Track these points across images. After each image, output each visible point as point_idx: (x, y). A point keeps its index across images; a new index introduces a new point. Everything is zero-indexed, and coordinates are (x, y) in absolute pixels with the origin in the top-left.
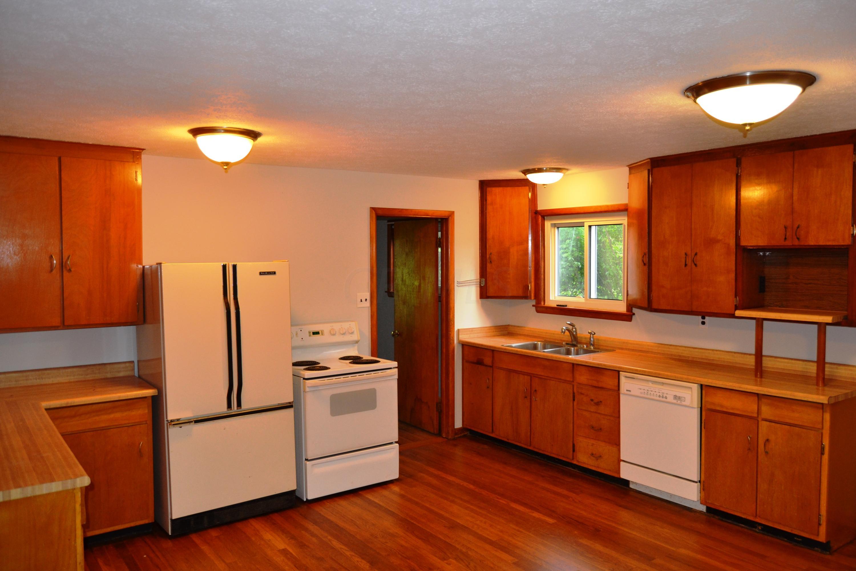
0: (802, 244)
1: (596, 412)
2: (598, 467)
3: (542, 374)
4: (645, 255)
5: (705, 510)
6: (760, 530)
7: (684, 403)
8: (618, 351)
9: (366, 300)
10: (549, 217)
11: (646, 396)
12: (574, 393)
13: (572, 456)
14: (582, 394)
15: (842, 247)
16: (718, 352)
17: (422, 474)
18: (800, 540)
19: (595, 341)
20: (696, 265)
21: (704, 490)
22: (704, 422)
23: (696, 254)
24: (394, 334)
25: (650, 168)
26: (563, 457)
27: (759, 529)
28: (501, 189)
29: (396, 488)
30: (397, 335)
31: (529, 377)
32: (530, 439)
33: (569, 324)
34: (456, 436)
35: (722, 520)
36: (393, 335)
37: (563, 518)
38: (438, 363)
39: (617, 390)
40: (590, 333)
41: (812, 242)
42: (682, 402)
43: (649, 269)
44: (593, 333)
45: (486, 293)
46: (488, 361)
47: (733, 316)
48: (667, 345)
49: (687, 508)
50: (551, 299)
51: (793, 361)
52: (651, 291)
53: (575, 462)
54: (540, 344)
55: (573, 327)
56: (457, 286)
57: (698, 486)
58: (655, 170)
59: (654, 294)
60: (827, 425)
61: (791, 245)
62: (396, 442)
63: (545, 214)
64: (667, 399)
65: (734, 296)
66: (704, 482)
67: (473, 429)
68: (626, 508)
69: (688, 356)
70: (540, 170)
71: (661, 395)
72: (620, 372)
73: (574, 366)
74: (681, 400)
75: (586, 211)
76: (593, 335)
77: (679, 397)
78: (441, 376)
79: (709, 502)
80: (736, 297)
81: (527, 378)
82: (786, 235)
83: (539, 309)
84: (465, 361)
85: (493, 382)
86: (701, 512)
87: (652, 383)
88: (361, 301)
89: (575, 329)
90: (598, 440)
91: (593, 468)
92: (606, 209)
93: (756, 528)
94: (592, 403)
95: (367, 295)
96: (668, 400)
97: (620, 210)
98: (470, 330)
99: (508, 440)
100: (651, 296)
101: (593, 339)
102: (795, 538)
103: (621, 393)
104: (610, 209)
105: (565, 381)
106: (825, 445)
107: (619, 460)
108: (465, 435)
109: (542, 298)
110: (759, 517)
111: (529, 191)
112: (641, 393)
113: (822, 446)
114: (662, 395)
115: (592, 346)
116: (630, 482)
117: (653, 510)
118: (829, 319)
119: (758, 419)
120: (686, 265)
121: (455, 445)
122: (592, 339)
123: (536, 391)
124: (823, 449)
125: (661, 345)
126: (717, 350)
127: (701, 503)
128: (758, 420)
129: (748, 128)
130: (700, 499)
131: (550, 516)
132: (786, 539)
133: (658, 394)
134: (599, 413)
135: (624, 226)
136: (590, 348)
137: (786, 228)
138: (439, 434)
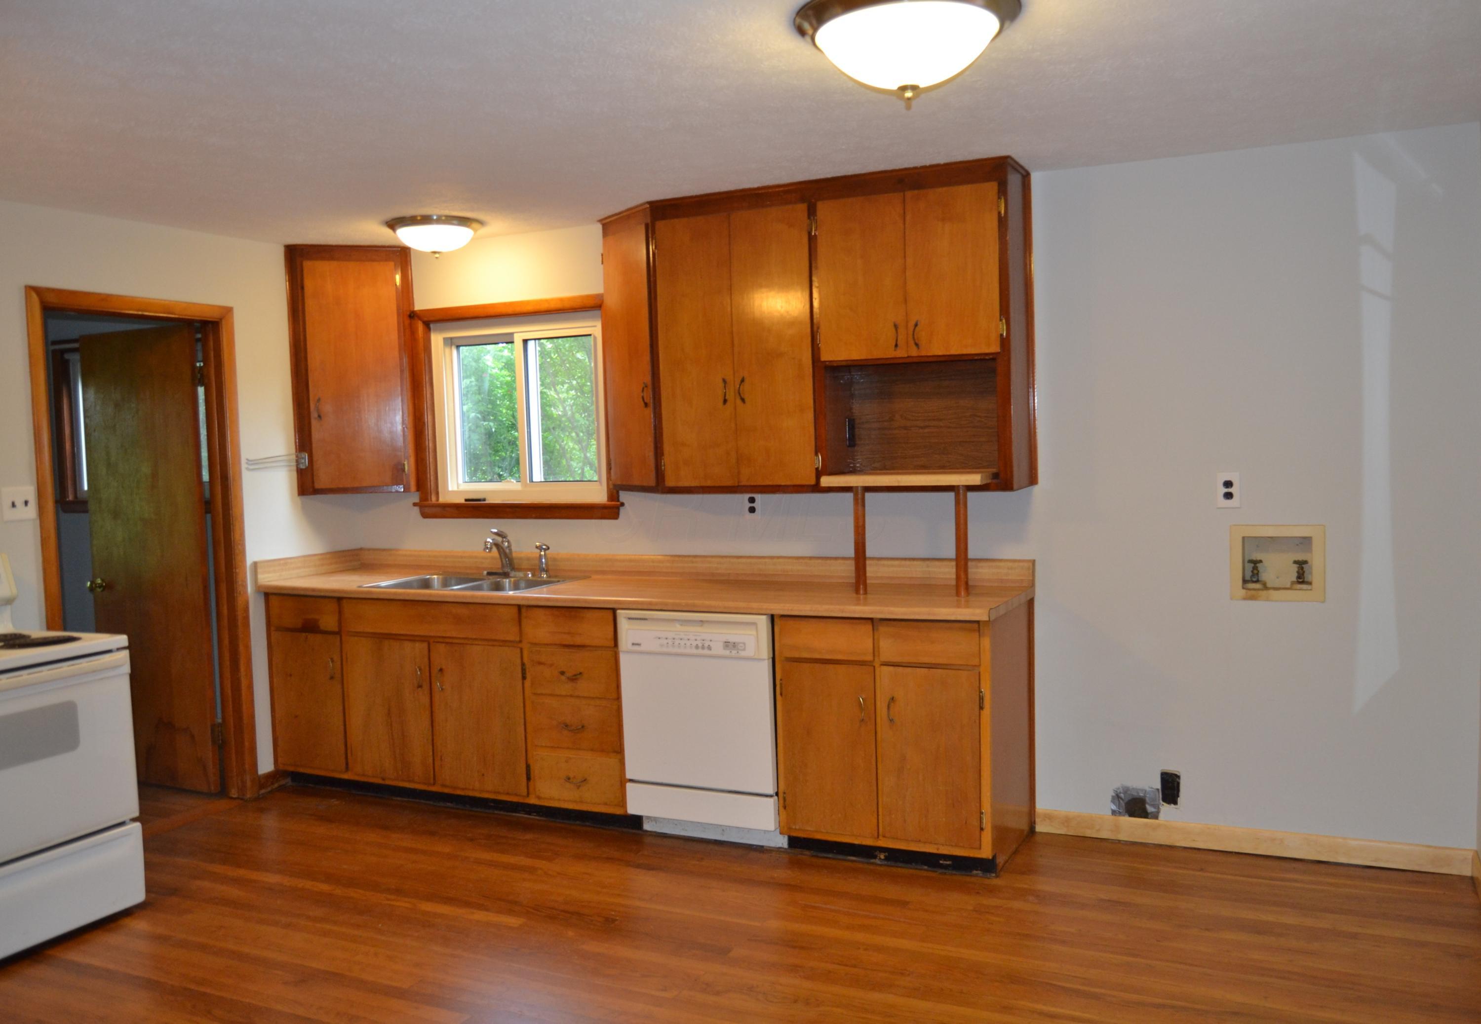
0: (924, 353)
1: (571, 696)
2: (581, 802)
3: (454, 634)
4: (646, 387)
5: (786, 845)
6: (883, 859)
7: (743, 654)
8: (594, 577)
9: (26, 503)
10: (439, 325)
11: (671, 650)
12: (523, 664)
13: (526, 790)
14: (540, 663)
15: (987, 358)
16: (781, 560)
17: (198, 883)
18: (948, 863)
19: (550, 563)
20: (743, 400)
21: (785, 807)
22: (781, 684)
23: (743, 381)
24: (94, 586)
25: (649, 221)
26: (508, 794)
27: (880, 859)
28: (334, 264)
29: (140, 925)
30: (101, 589)
31: (425, 645)
32: (434, 772)
33: (496, 534)
34: (263, 791)
35: (817, 857)
36: (92, 589)
37: (536, 910)
38: (210, 639)
39: (613, 645)
40: (540, 548)
41: (937, 349)
42: (740, 652)
43: (655, 413)
44: (544, 547)
45: (313, 482)
46: (328, 621)
47: (816, 488)
48: (689, 556)
49: (755, 847)
50: (450, 489)
51: (908, 563)
52: (663, 454)
53: (532, 800)
54: (437, 578)
55: (504, 539)
56: (248, 469)
57: (774, 802)
58: (660, 225)
59: (668, 460)
60: (986, 657)
61: (906, 356)
62: (134, 820)
63: (432, 319)
64: (711, 650)
65: (813, 453)
66: (784, 793)
67: (302, 770)
68: (649, 868)
69: (728, 572)
70: (426, 220)
71: (700, 645)
72: (618, 611)
73: (521, 609)
74: (738, 649)
75: (518, 309)
76: (545, 550)
77: (734, 643)
78: (221, 664)
79: (796, 829)
80: (816, 454)
81: (420, 648)
82: (897, 340)
83: (427, 510)
84: (272, 628)
85: (342, 664)
86: (779, 850)
87: (681, 625)
88: (13, 505)
89: (508, 542)
90: (579, 749)
91: (571, 806)
92: (559, 305)
93: (875, 857)
94: (563, 678)
95: (29, 491)
96: (712, 652)
97: (585, 308)
98: (282, 562)
99: (383, 779)
100: (663, 464)
101: (545, 559)
102: (941, 862)
103: (622, 651)
104: (567, 305)
105: (504, 643)
106: (985, 693)
107: (623, 781)
108: (280, 786)
109: (432, 488)
110: (884, 837)
111: (396, 269)
112: (662, 645)
113: (980, 695)
114: (702, 645)
115: (545, 573)
116: (644, 818)
117: (697, 863)
118: (975, 479)
119: (874, 665)
120: (725, 401)
121: (262, 810)
122: (543, 560)
123: (441, 670)
124: (981, 699)
125: (677, 559)
126: (778, 557)
127: (781, 833)
128: (874, 667)
129: (909, 94)
130: (779, 826)
131: (510, 912)
132: (926, 867)
133: (694, 643)
134: (578, 697)
135: (595, 338)
136: (541, 577)
137: (896, 326)
138: (223, 792)
